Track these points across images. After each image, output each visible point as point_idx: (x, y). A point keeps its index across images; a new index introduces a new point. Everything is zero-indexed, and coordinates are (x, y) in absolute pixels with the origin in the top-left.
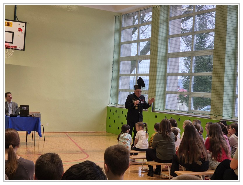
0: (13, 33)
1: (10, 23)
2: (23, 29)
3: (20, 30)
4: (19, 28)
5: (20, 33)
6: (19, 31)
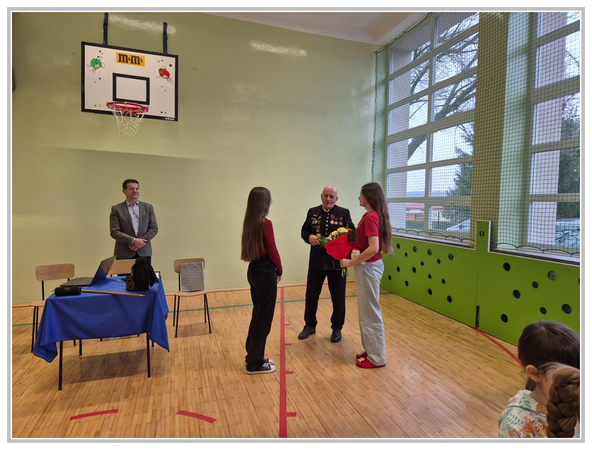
0: (147, 80)
1: (138, 58)
2: (172, 71)
3: (164, 73)
4: (161, 70)
5: (163, 80)
6: (162, 75)
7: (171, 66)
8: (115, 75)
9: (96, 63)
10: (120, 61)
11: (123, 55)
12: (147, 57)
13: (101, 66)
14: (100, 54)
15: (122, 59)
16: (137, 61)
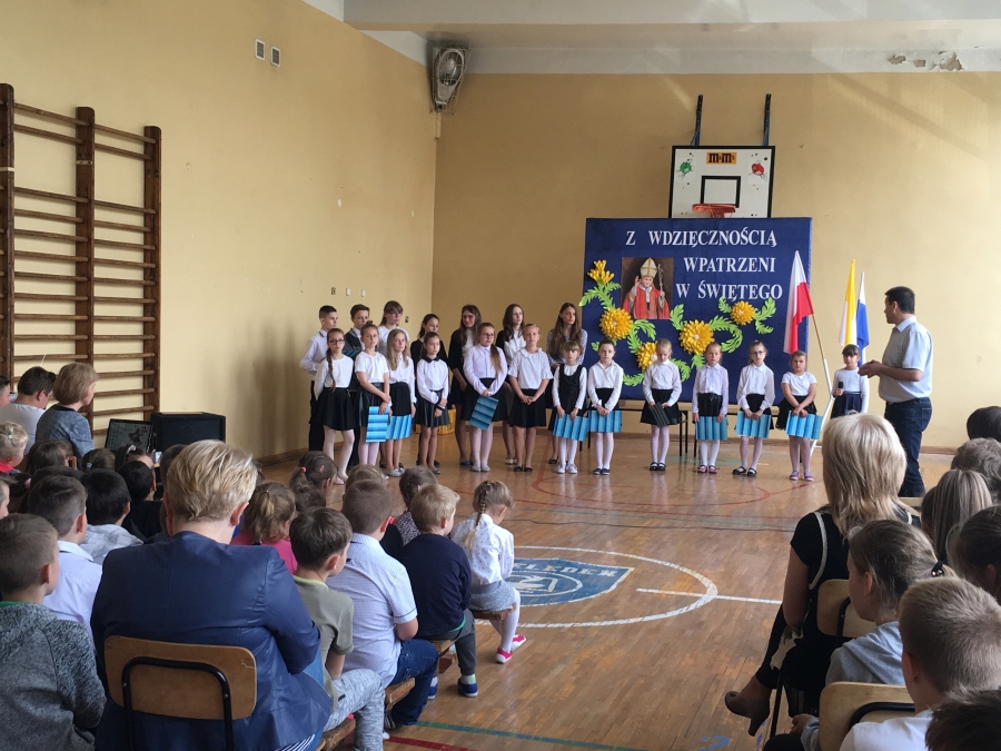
0: (738, 179)
1: (730, 155)
2: (766, 166)
3: (757, 168)
4: (754, 165)
5: (756, 178)
6: (755, 171)
7: (766, 159)
8: (704, 178)
9: (686, 166)
10: (710, 161)
11: (714, 155)
12: (740, 153)
13: (690, 170)
14: (690, 157)
15: (713, 159)
16: (728, 159)
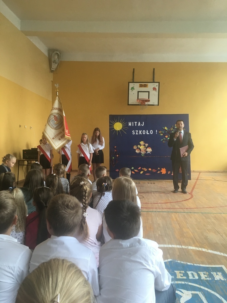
0: (149, 92)
1: (146, 85)
3: (154, 89)
5: (154, 92)
7: (157, 86)
8: (138, 92)
10: (140, 87)
12: (149, 84)
13: (134, 89)
14: (134, 85)
15: (141, 86)
16: (145, 86)
